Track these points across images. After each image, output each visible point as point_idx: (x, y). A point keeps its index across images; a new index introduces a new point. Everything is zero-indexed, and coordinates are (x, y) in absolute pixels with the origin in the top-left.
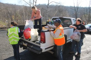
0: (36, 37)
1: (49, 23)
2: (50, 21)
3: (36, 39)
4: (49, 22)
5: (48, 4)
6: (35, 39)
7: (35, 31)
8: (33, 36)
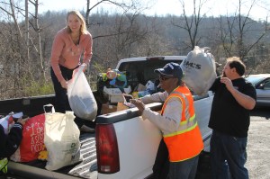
0: (74, 146)
1: (111, 83)
2: (114, 74)
3: (73, 157)
4: (109, 80)
5: (89, 10)
6: (69, 156)
7: (64, 123)
8: (56, 144)
